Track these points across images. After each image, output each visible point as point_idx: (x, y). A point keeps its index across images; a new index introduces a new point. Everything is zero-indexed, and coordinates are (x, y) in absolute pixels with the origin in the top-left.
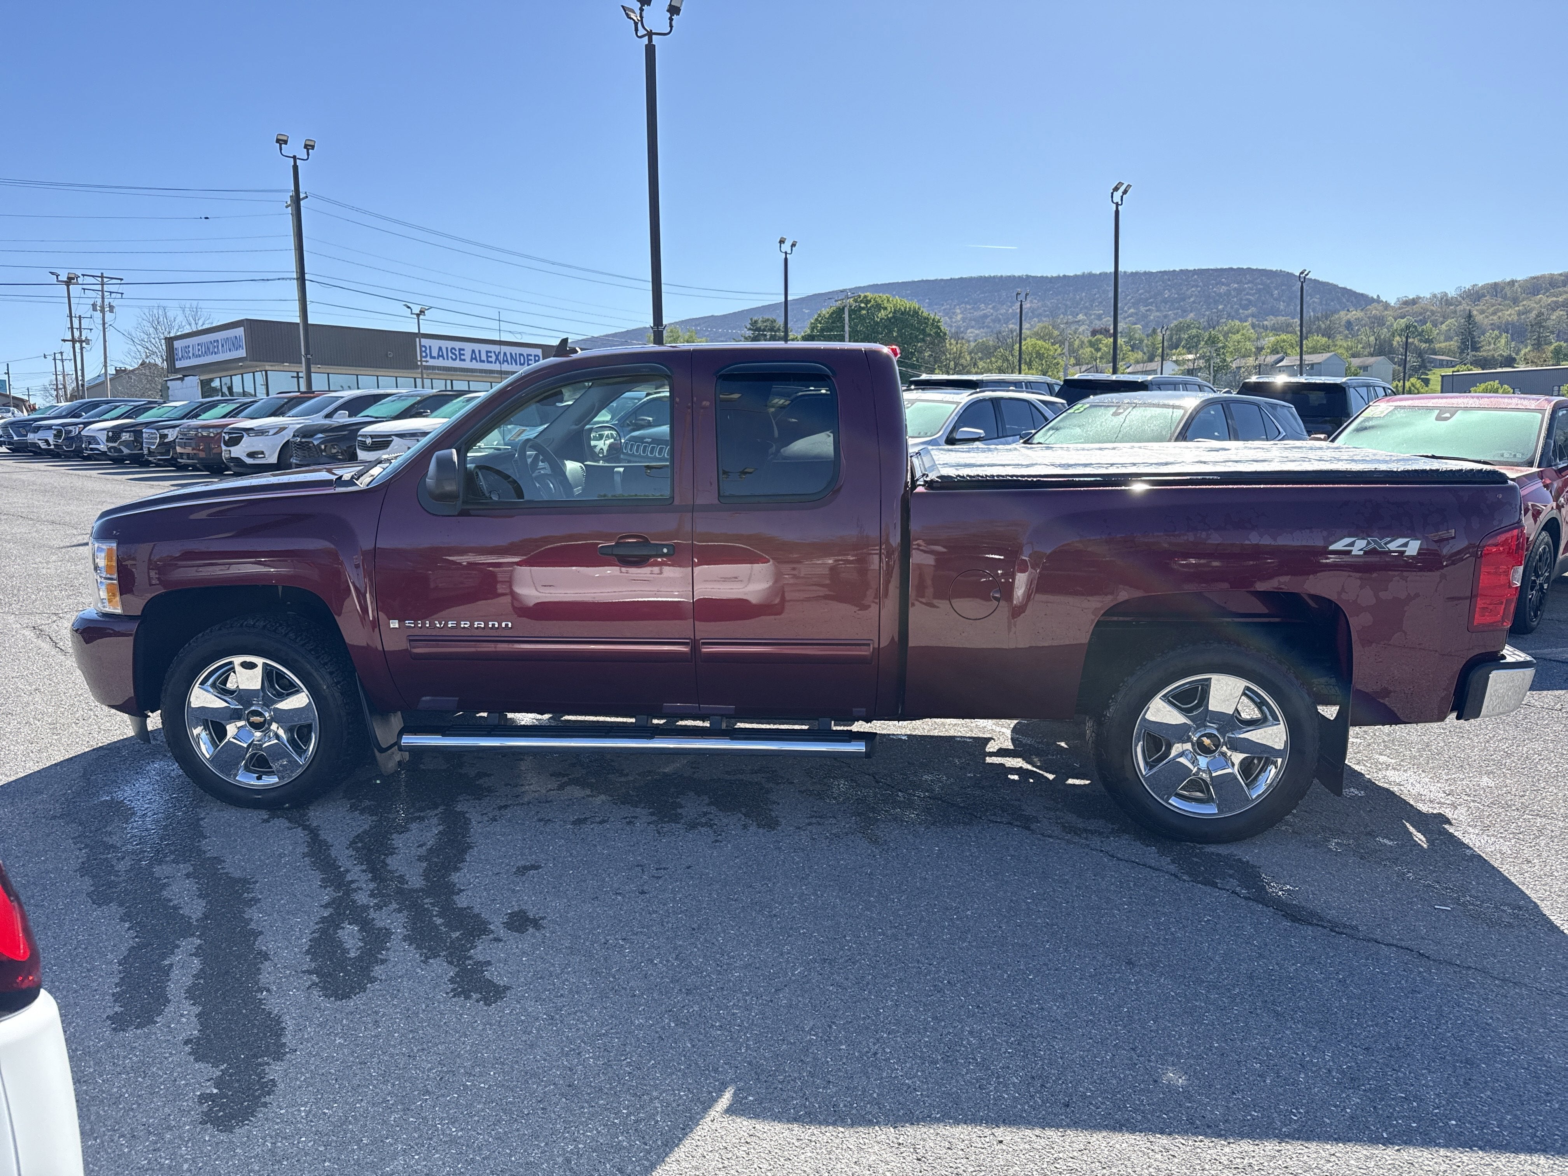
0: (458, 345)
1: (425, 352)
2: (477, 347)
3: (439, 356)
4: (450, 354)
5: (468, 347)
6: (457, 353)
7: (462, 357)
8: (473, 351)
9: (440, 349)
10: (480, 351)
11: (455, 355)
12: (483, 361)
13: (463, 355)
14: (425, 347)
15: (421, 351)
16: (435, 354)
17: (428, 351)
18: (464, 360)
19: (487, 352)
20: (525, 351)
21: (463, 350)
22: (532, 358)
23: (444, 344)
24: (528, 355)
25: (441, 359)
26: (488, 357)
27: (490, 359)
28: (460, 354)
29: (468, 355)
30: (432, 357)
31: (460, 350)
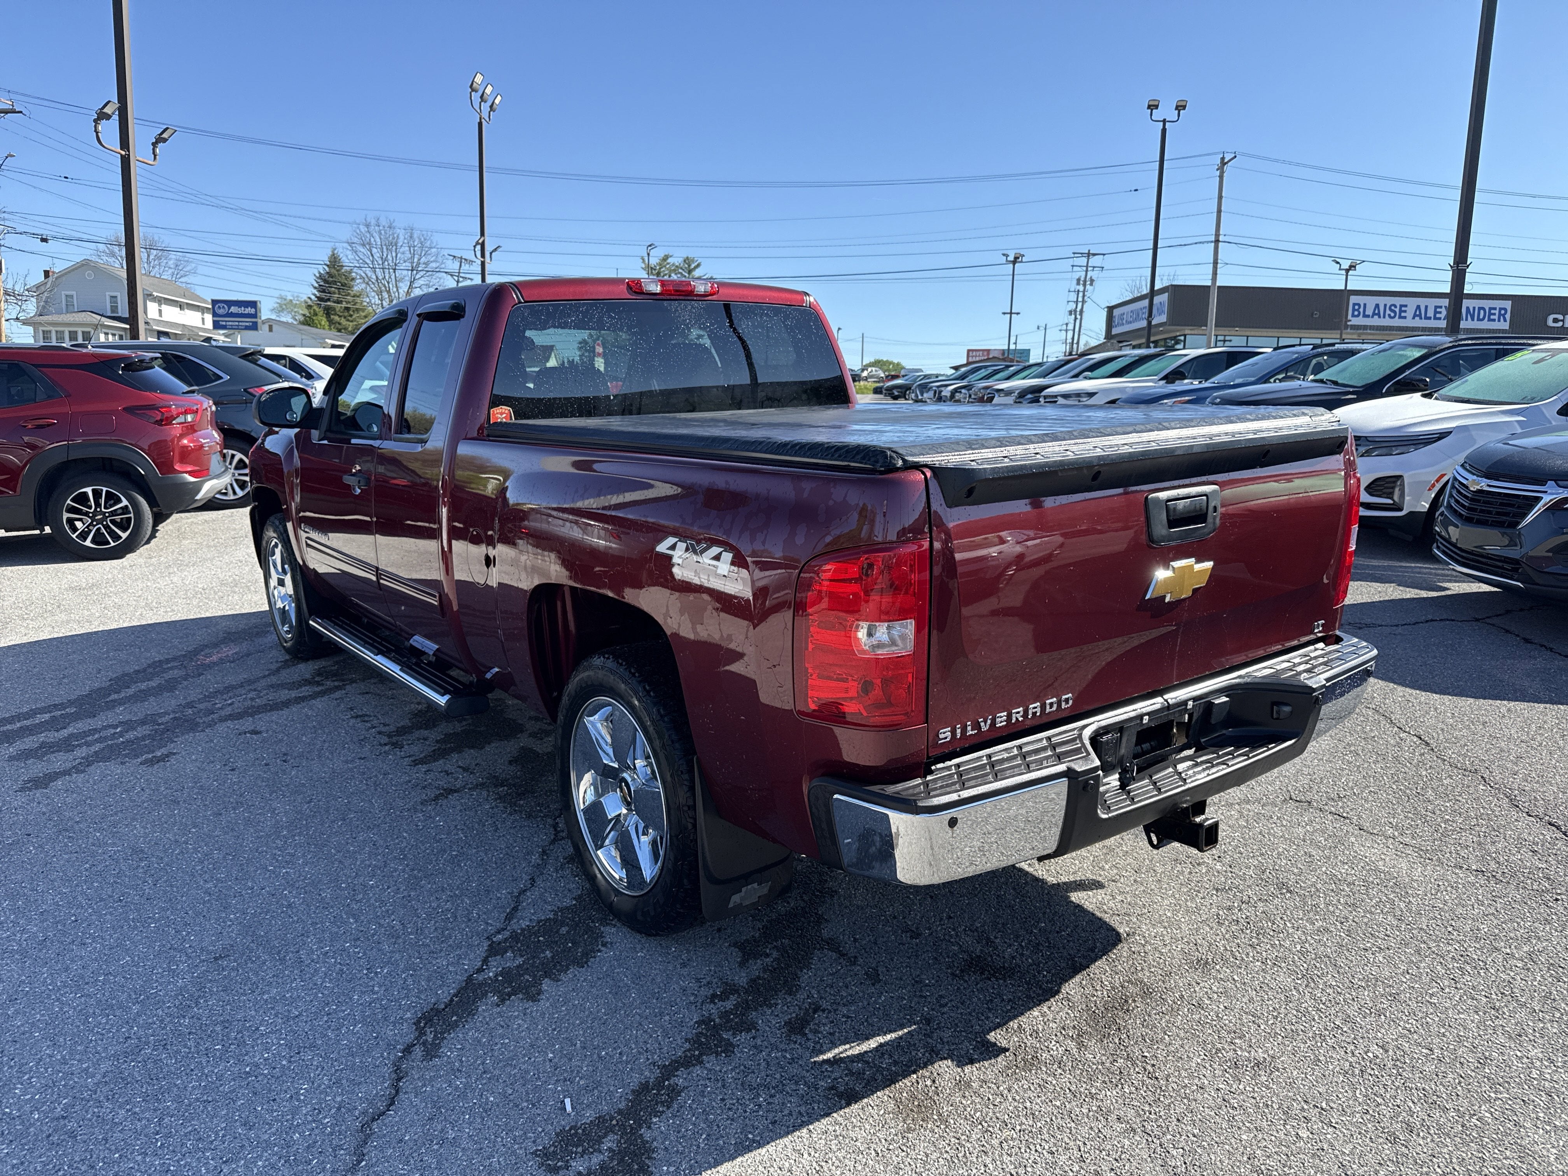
0: (1398, 301)
1: (1358, 310)
2: (1422, 302)
3: (1374, 314)
4: (1388, 312)
5: (1412, 303)
6: (1397, 310)
7: (1403, 314)
8: (1418, 307)
9: (1377, 306)
10: (1426, 307)
11: (1395, 312)
12: (1430, 318)
13: (1405, 311)
14: (1359, 305)
15: (1354, 310)
16: (1369, 312)
17: (1361, 310)
18: (1405, 318)
19: (1436, 307)
20: (1487, 304)
21: (1406, 306)
22: (1497, 312)
23: (1382, 301)
24: (1490, 309)
25: (1376, 317)
26: (1436, 312)
27: (1438, 316)
28: (1401, 311)
29: (1410, 311)
30: (1365, 316)
31: (1401, 306)
